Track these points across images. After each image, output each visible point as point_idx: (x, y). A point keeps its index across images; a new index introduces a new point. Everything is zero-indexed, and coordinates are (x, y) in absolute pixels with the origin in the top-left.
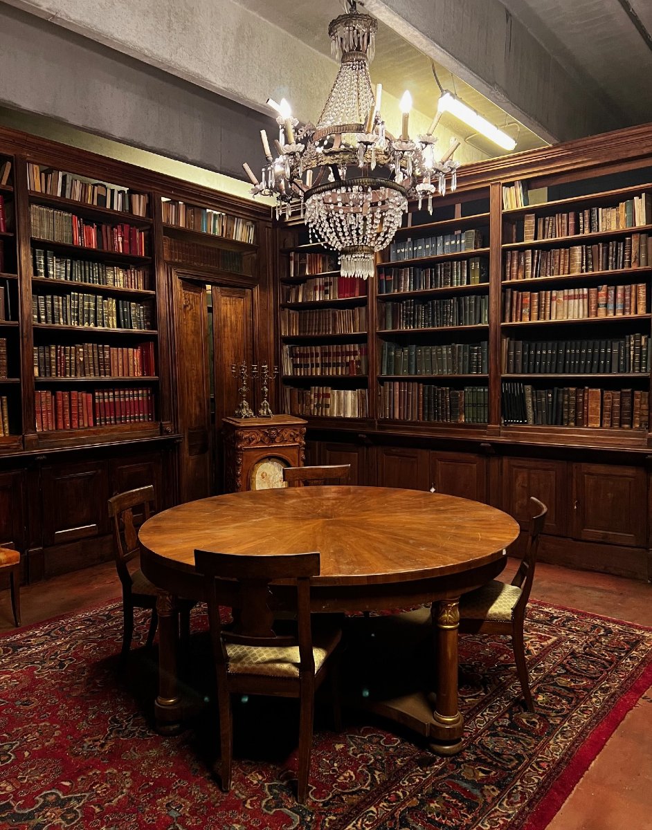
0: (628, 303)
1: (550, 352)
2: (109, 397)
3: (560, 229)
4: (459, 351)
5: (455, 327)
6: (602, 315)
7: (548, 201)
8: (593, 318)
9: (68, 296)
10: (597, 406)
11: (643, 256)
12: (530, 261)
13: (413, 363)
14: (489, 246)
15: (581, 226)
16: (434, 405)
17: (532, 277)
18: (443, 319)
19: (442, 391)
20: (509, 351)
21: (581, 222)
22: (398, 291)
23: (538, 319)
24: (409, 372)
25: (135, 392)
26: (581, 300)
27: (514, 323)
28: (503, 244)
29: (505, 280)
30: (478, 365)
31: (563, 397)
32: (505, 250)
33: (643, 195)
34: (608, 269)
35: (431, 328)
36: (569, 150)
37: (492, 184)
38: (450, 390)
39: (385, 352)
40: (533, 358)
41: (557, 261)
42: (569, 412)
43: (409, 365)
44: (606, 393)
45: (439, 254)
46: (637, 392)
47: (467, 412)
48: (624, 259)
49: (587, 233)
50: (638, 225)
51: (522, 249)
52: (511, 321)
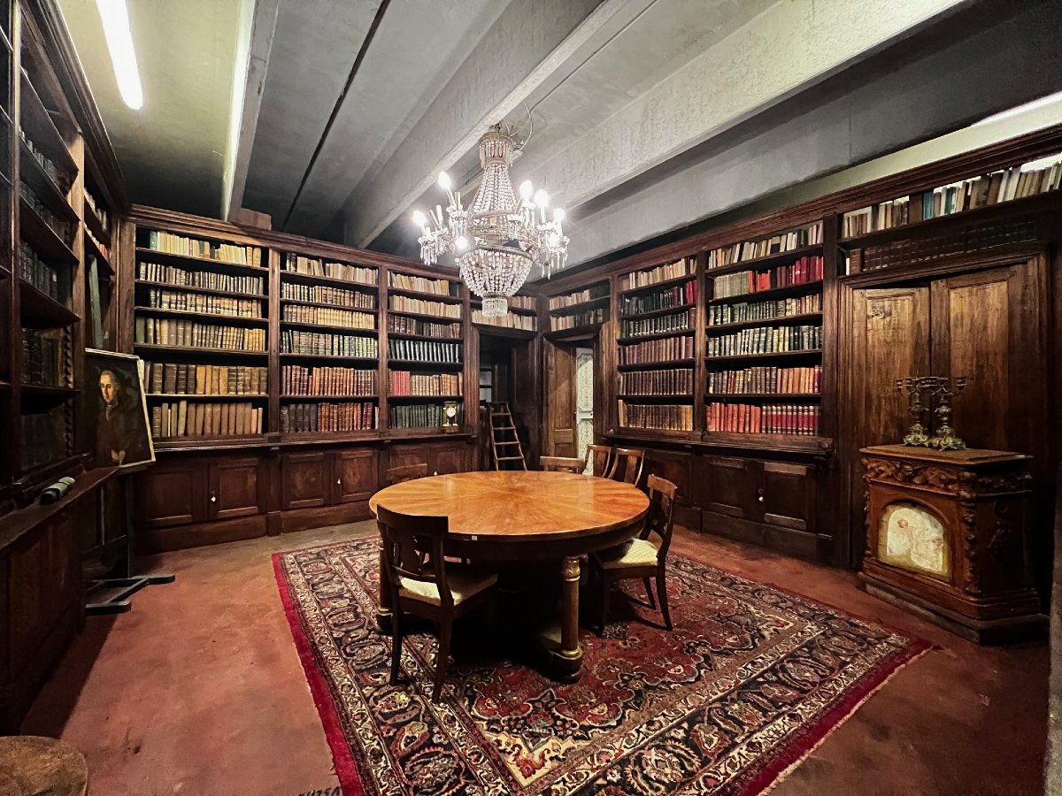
2: (775, 410)
9: (739, 334)
25: (795, 407)
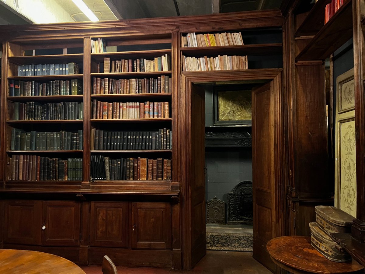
0: (160, 112)
1: (119, 137)
3: (124, 68)
4: (65, 136)
5: (62, 120)
6: (147, 118)
7: (117, 51)
8: (142, 119)
10: (145, 168)
11: (167, 87)
12: (107, 84)
13: (34, 142)
14: (83, 73)
15: (135, 68)
16: (48, 170)
17: (109, 93)
18: (54, 115)
19: (53, 161)
20: (95, 136)
21: (135, 65)
22: (23, 96)
23: (112, 118)
24: (31, 149)
26: (136, 109)
27: (98, 120)
28: (91, 72)
29: (93, 94)
30: (76, 144)
31: (127, 164)
32: (93, 77)
33: (166, 55)
34: (149, 92)
35: (46, 120)
36: (128, 24)
37: (85, 37)
38: (59, 160)
39: (14, 135)
40: (109, 141)
41: (123, 86)
42: (130, 172)
43: (31, 144)
44: (149, 161)
45: (52, 74)
46: (165, 160)
47: (69, 174)
48: (157, 88)
49: (138, 72)
50: (164, 70)
51: (103, 77)
52: (97, 118)
